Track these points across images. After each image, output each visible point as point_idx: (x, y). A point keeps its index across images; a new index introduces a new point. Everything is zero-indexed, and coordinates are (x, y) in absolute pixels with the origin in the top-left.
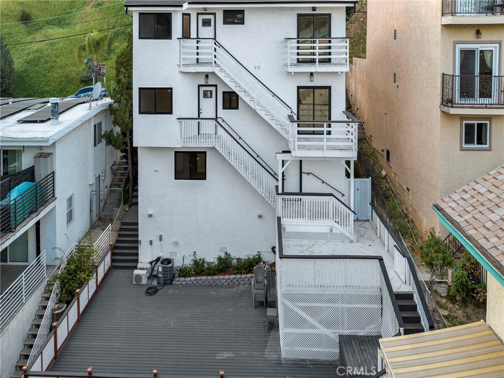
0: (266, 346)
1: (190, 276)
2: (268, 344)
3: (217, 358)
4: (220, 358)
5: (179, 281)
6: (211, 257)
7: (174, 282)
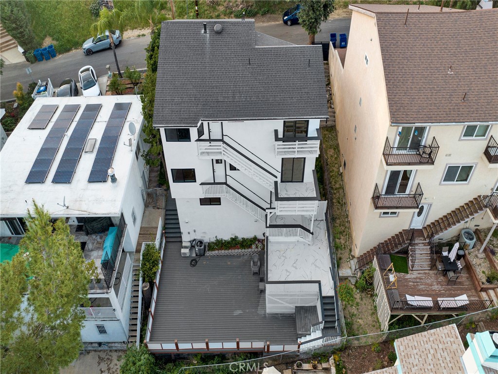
0: (259, 305)
1: (214, 250)
2: (260, 304)
3: (234, 314)
4: (236, 314)
5: (208, 253)
6: (227, 237)
7: (205, 255)
